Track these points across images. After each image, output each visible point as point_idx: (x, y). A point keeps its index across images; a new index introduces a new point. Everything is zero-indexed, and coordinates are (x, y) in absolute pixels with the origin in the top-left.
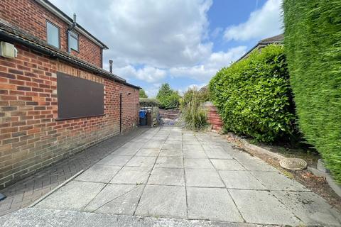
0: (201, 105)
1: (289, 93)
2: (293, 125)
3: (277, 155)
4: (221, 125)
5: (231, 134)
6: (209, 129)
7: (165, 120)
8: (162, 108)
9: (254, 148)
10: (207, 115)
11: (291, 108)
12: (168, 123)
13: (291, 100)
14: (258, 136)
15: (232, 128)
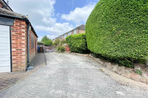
0: (63, 44)
1: (86, 42)
2: (87, 48)
3: (84, 55)
4: (69, 51)
5: (72, 53)
6: (66, 52)
7: (48, 50)
8: (46, 45)
9: (79, 54)
10: (65, 48)
11: (86, 45)
12: (49, 51)
13: (86, 44)
14: (80, 52)
15: (74, 51)
